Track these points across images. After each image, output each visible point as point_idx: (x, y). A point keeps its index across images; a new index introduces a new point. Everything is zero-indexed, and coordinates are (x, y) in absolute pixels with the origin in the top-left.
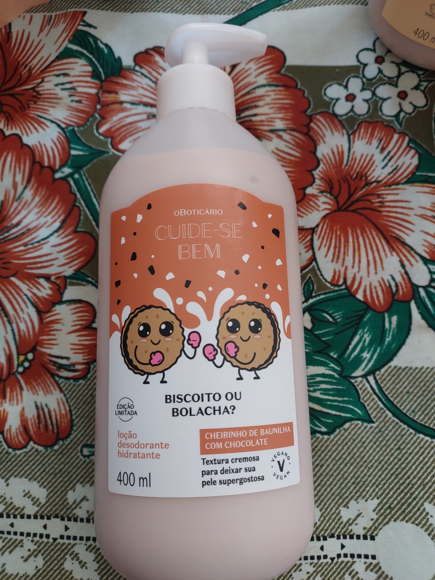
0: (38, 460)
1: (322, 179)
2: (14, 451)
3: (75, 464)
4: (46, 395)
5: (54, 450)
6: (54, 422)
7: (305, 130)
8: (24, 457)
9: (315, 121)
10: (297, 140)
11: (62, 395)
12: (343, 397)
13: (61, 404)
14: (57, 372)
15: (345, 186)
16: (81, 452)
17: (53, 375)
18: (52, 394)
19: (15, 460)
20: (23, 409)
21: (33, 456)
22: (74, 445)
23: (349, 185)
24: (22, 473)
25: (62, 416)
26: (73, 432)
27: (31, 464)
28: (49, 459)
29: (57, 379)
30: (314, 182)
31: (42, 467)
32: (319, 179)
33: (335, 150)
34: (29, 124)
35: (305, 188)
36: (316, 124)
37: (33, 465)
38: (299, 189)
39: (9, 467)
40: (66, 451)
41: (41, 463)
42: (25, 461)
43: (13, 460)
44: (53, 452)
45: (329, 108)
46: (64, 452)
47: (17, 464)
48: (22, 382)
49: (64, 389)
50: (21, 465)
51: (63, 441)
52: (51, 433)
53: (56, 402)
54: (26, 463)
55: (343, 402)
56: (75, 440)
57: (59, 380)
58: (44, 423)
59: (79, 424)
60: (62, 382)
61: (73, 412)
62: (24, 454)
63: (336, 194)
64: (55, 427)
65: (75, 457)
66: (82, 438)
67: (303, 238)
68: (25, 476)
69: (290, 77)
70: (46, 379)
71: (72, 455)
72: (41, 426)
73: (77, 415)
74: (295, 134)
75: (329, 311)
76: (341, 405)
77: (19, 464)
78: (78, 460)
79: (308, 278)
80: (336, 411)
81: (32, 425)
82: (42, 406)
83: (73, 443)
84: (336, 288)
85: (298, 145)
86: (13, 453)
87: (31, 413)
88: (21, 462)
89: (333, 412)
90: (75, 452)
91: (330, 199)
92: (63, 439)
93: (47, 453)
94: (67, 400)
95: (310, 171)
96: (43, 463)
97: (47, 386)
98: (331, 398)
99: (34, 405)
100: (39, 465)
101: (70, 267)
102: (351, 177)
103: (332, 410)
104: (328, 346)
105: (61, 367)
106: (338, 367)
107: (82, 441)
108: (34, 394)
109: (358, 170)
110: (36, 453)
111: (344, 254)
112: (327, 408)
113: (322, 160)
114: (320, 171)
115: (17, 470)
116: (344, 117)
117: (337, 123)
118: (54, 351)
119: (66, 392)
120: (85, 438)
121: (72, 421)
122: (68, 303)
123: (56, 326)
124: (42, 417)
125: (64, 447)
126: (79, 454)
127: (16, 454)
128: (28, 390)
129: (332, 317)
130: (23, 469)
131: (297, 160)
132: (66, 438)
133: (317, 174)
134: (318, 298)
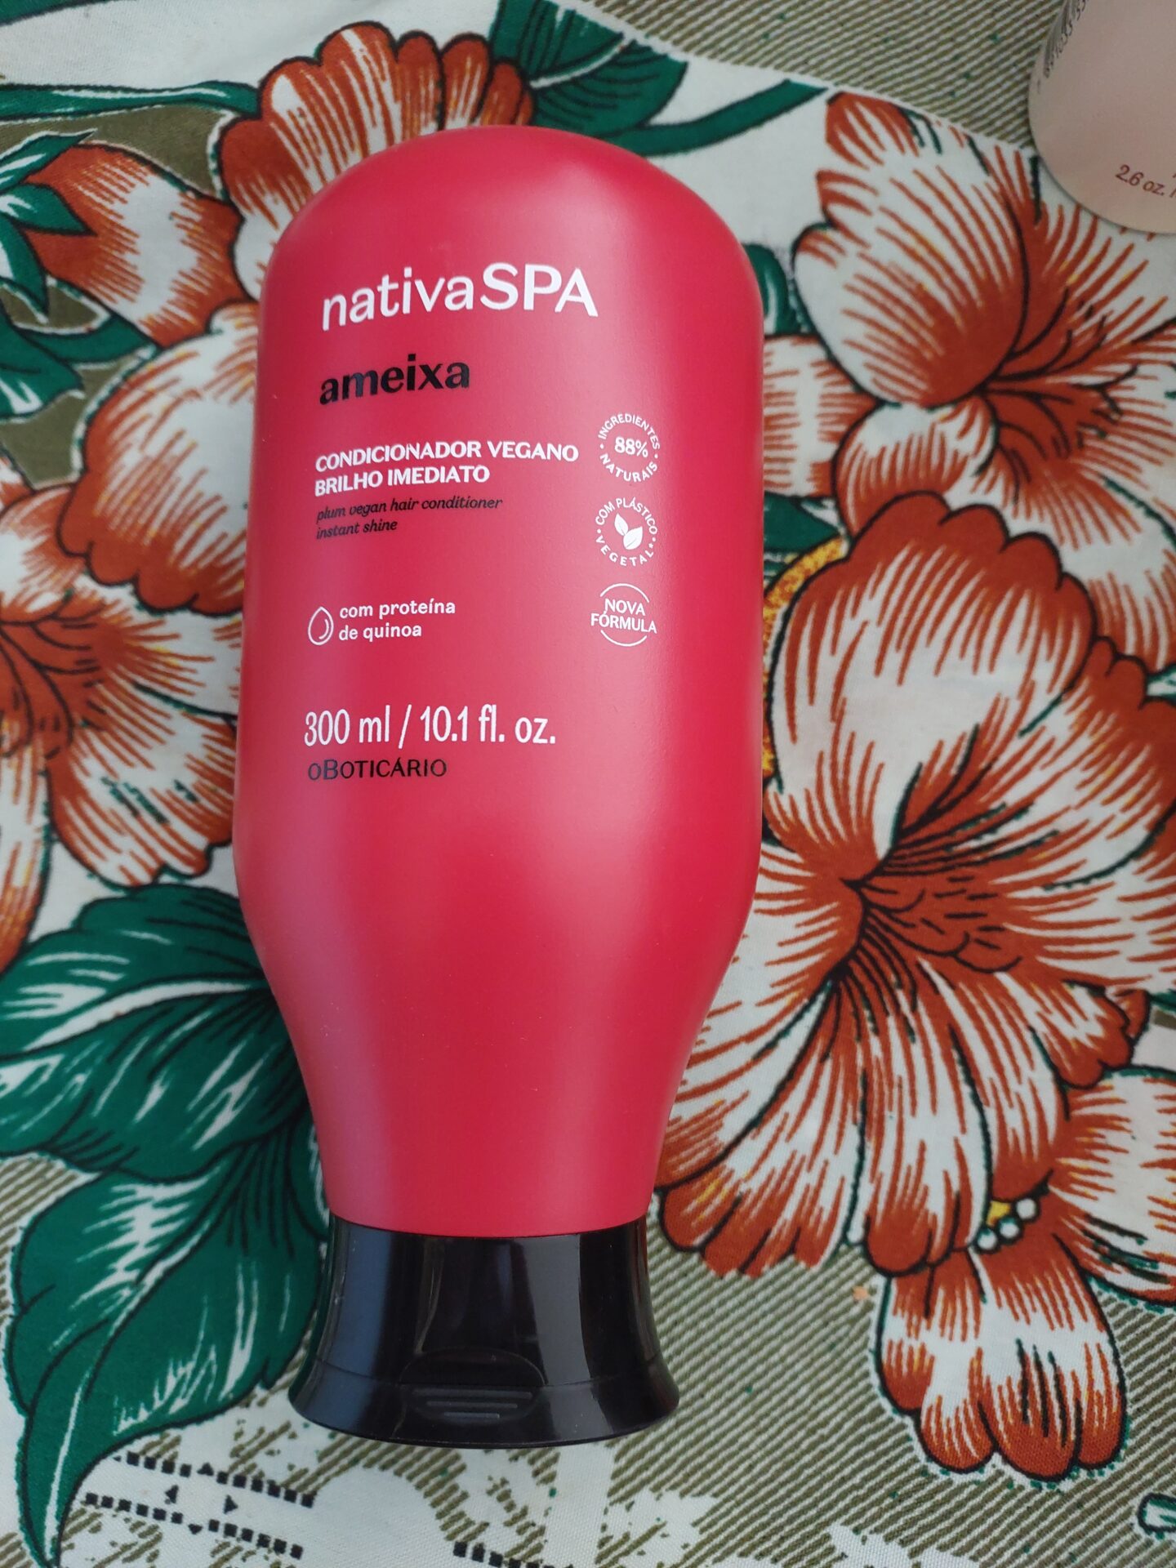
0: (1010, 1512)
2: (943, 1473)
3: (1116, 1546)
5: (1059, 1491)
6: (1072, 1411)
8: (973, 1495)
11: (1103, 1338)
13: (1096, 1361)
16: (1141, 1514)
19: (947, 1500)
21: (998, 1499)
22: (1120, 1490)
24: (964, 1542)
25: (1095, 1398)
26: (1123, 1452)
27: (990, 1521)
28: (1042, 1518)
31: (1019, 1537)
34: (1080, 506)
37: (996, 1525)
39: (923, 1516)
40: (1095, 1500)
41: (1016, 1523)
42: (973, 1510)
43: (939, 1497)
44: (1057, 1498)
46: (1087, 1506)
47: (950, 1513)
50: (963, 1519)
54: (979, 1514)
56: (1127, 1476)
58: (1039, 1407)
59: (1144, 1433)
61: (1130, 1395)
62: (973, 1487)
65: (1120, 1527)
66: (1149, 1476)
68: (973, 1552)
70: (1062, 1281)
71: (1112, 1518)
72: (1029, 1413)
73: (1140, 1404)
77: (958, 1514)
78: (1128, 1537)
83: (1119, 1482)
86: (943, 1478)
87: (1002, 1371)
88: (964, 1510)
90: (1121, 1510)
93: (1038, 1497)
94: (1116, 1355)
96: (1024, 1524)
100: (1010, 1527)
107: (1150, 1483)
110: (1006, 1491)
115: (949, 1530)
120: (1158, 1476)
121: (1124, 1419)
124: (1037, 1388)
125: (1089, 1489)
126: (1134, 1519)
127: (950, 1483)
130: (969, 1531)
132: (1100, 1466)
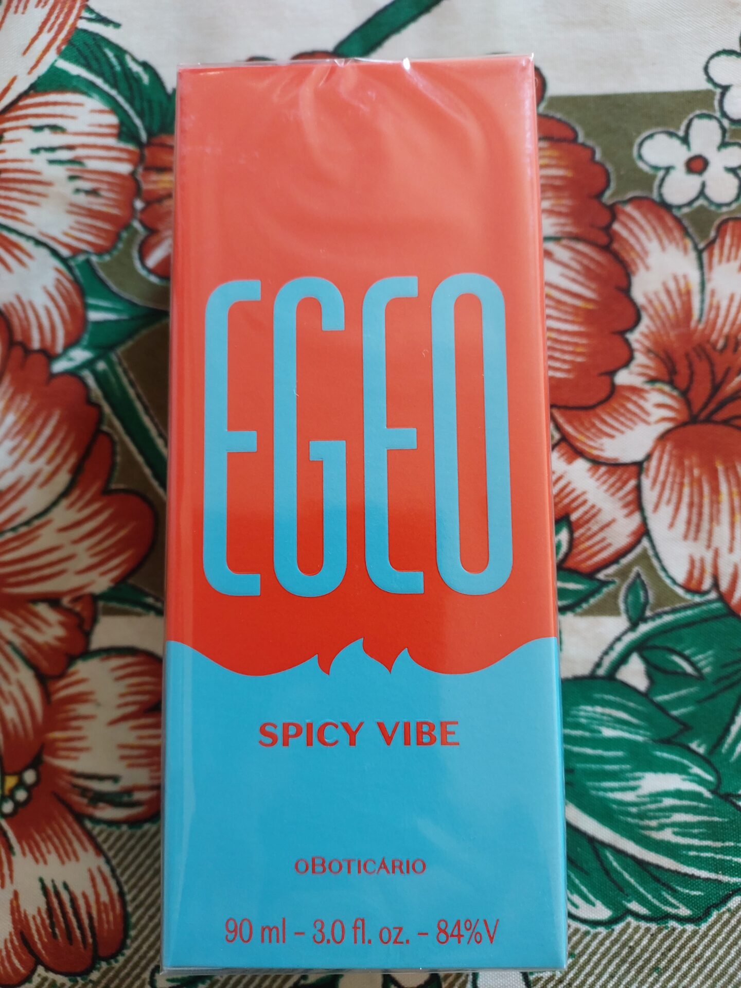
1: (648, 351)
4: (63, 862)
7: (603, 240)
9: (622, 218)
10: (586, 262)
12: (723, 842)
14: (90, 810)
15: (701, 367)
17: (79, 817)
18: (77, 859)
20: (16, 894)
23: (712, 364)
29: (89, 825)
30: (630, 358)
32: (642, 352)
33: (672, 286)
35: (612, 373)
36: (625, 226)
38: (602, 374)
45: (650, 189)
48: (11, 834)
49: (105, 847)
51: (109, 963)
52: (81, 946)
53: (87, 876)
55: (723, 850)
57: (93, 828)
60: (101, 833)
63: (683, 385)
64: (89, 933)
67: (618, 484)
69: (559, 121)
74: (581, 247)
75: (685, 649)
76: (719, 857)
79: (632, 575)
80: (710, 871)
81: (38, 931)
82: (55, 887)
84: (697, 599)
85: (589, 274)
89: (704, 874)
91: (672, 397)
92: (107, 959)
95: (622, 333)
97: (65, 841)
98: (696, 842)
99: (38, 885)
101: (104, 574)
102: (714, 346)
103: (700, 868)
104: (685, 727)
105: (98, 798)
106: (710, 774)
108: (37, 861)
109: (726, 330)
111: (711, 520)
112: (688, 865)
113: (644, 308)
114: (643, 334)
116: (686, 210)
117: (671, 223)
118: (82, 764)
119: (111, 854)
122: (105, 655)
123: (82, 709)
128: (24, 854)
129: (692, 664)
131: (590, 306)
133: (637, 341)
134: (658, 622)
